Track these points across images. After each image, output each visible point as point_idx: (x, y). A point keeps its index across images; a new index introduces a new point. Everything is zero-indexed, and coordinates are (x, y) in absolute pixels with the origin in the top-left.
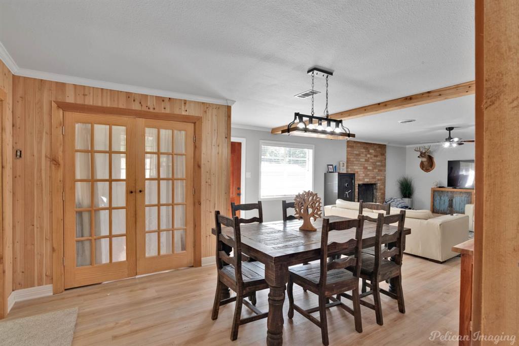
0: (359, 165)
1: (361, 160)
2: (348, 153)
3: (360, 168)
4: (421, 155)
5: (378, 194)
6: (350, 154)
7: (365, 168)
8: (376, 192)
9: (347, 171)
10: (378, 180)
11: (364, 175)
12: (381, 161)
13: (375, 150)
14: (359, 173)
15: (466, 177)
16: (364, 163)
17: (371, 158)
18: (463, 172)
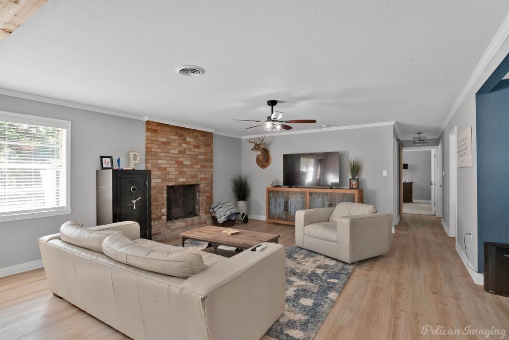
0: (168, 158)
1: (172, 151)
2: (147, 140)
3: (170, 162)
4: (255, 147)
5: (202, 198)
6: (150, 142)
7: (180, 163)
8: (199, 196)
9: (146, 167)
10: (201, 179)
11: (177, 173)
12: (205, 154)
13: (196, 138)
14: (168, 169)
15: (304, 174)
16: (176, 155)
17: (190, 149)
18: (303, 169)
